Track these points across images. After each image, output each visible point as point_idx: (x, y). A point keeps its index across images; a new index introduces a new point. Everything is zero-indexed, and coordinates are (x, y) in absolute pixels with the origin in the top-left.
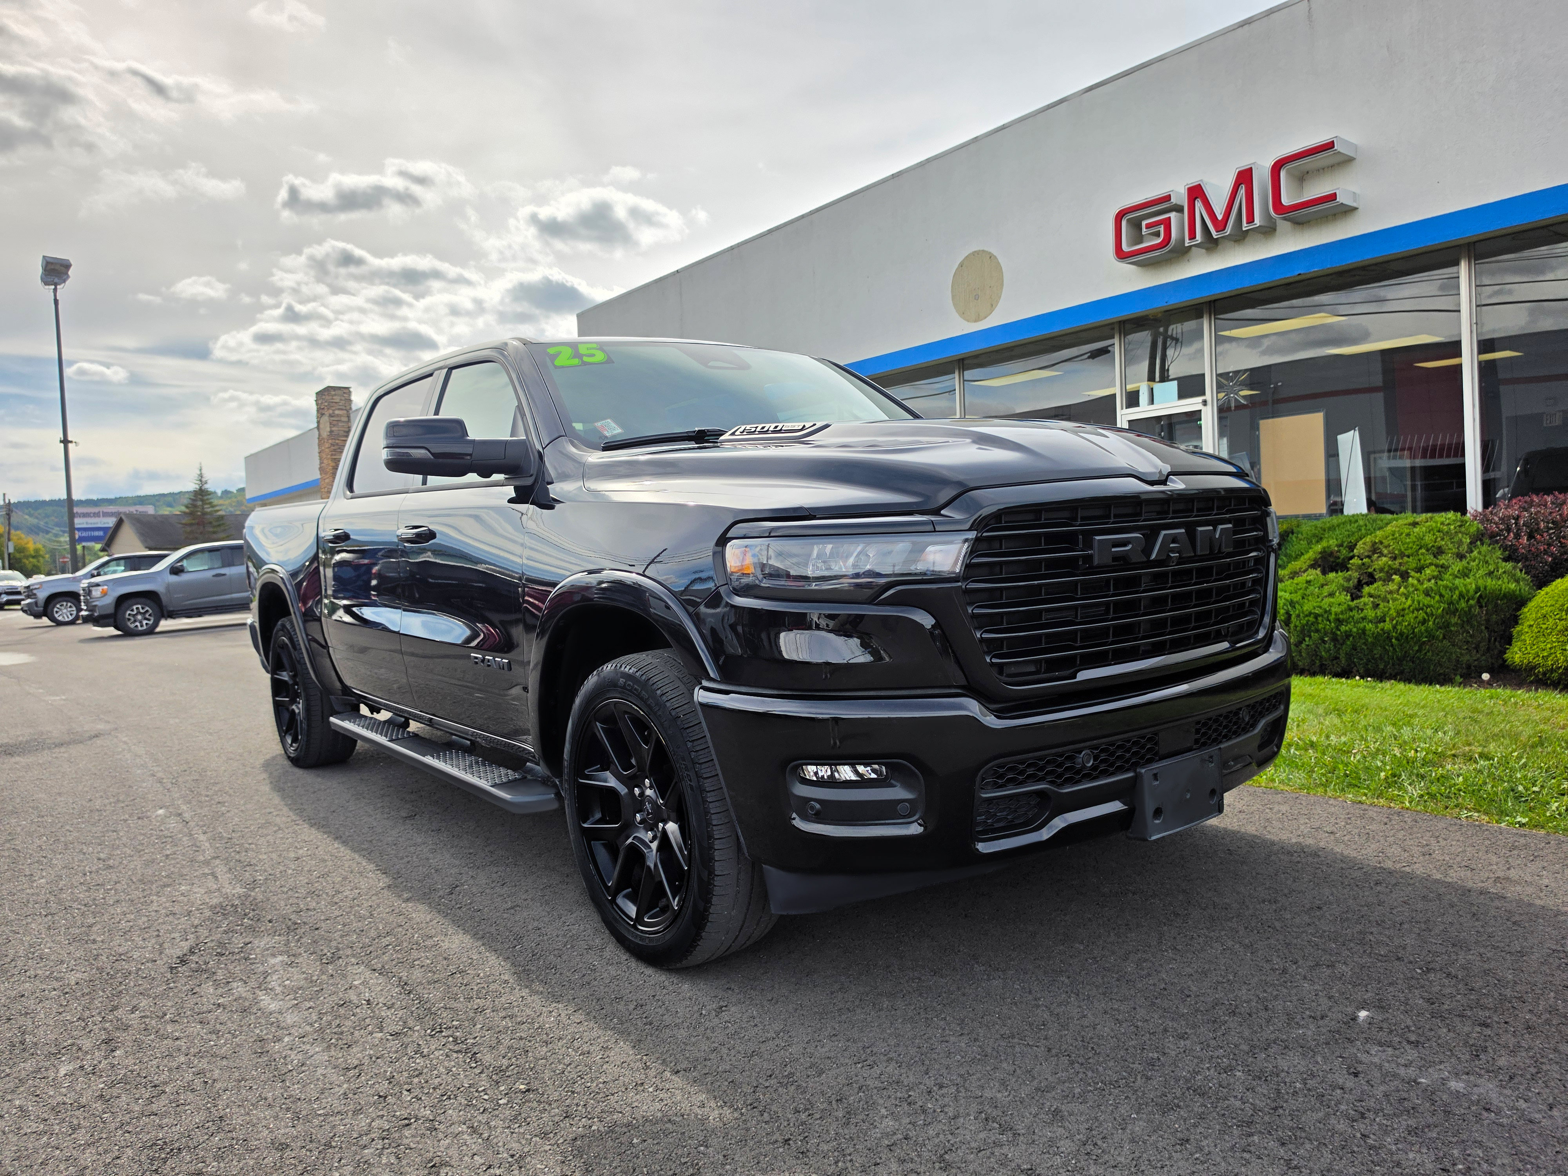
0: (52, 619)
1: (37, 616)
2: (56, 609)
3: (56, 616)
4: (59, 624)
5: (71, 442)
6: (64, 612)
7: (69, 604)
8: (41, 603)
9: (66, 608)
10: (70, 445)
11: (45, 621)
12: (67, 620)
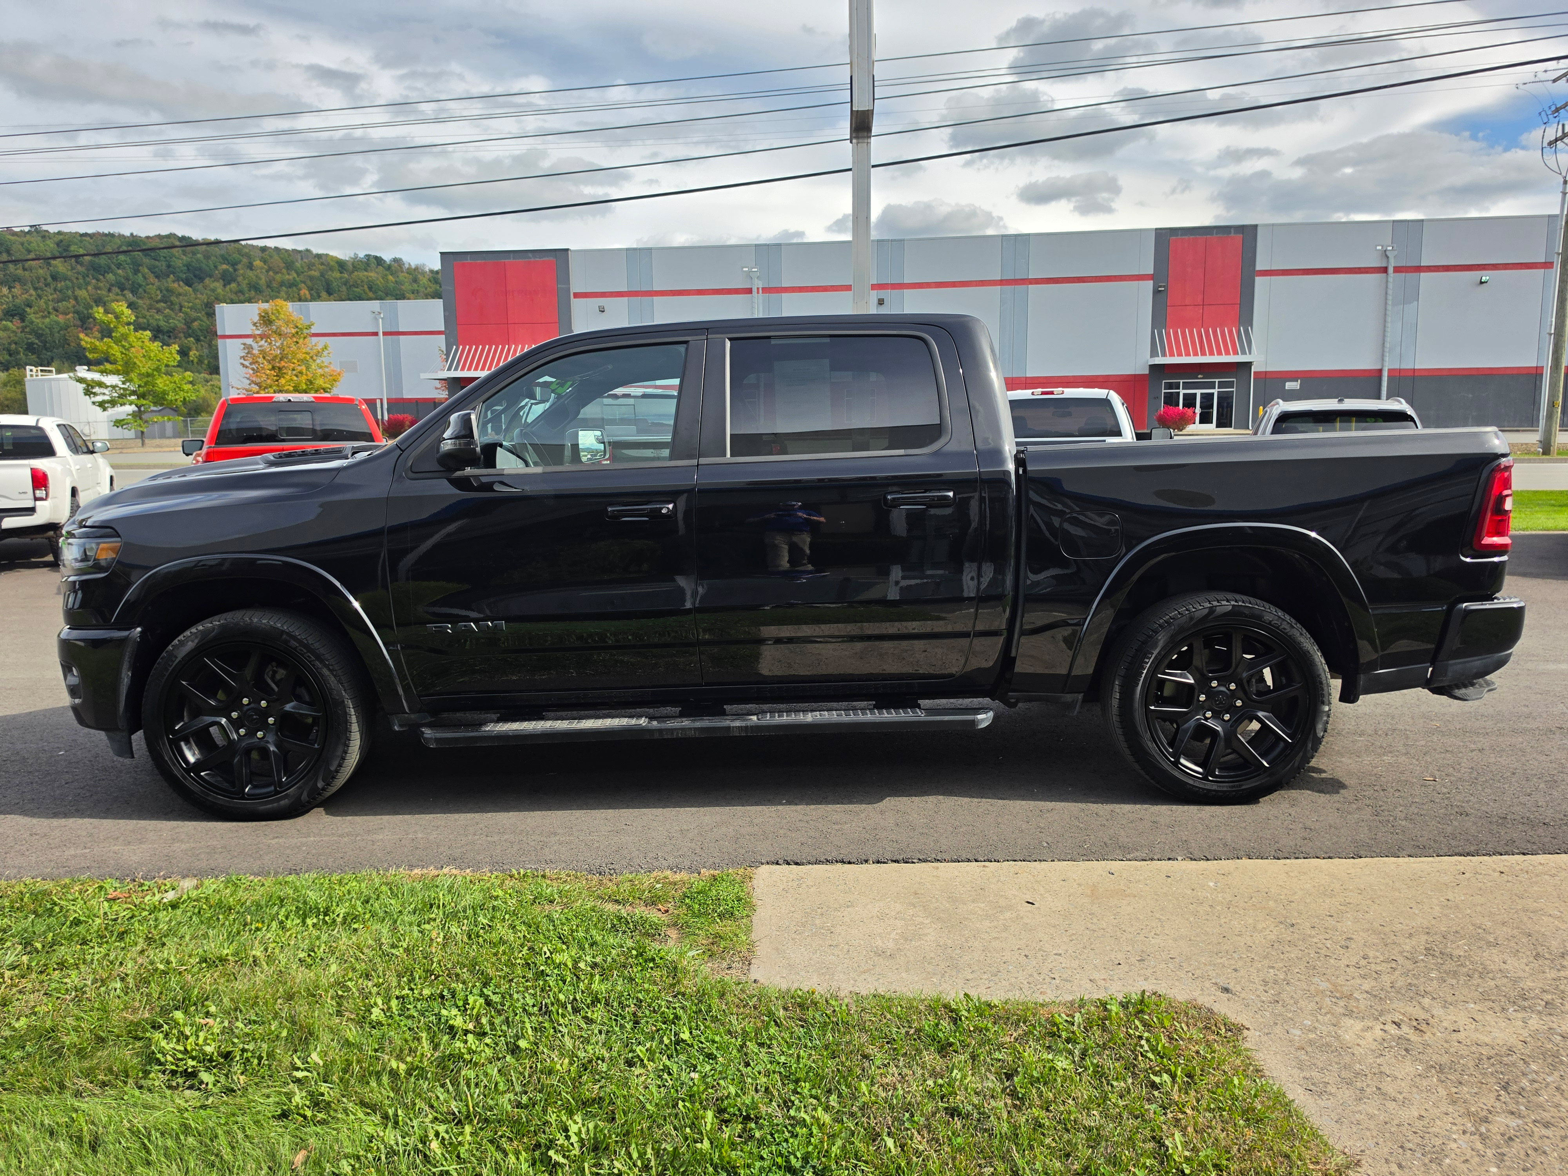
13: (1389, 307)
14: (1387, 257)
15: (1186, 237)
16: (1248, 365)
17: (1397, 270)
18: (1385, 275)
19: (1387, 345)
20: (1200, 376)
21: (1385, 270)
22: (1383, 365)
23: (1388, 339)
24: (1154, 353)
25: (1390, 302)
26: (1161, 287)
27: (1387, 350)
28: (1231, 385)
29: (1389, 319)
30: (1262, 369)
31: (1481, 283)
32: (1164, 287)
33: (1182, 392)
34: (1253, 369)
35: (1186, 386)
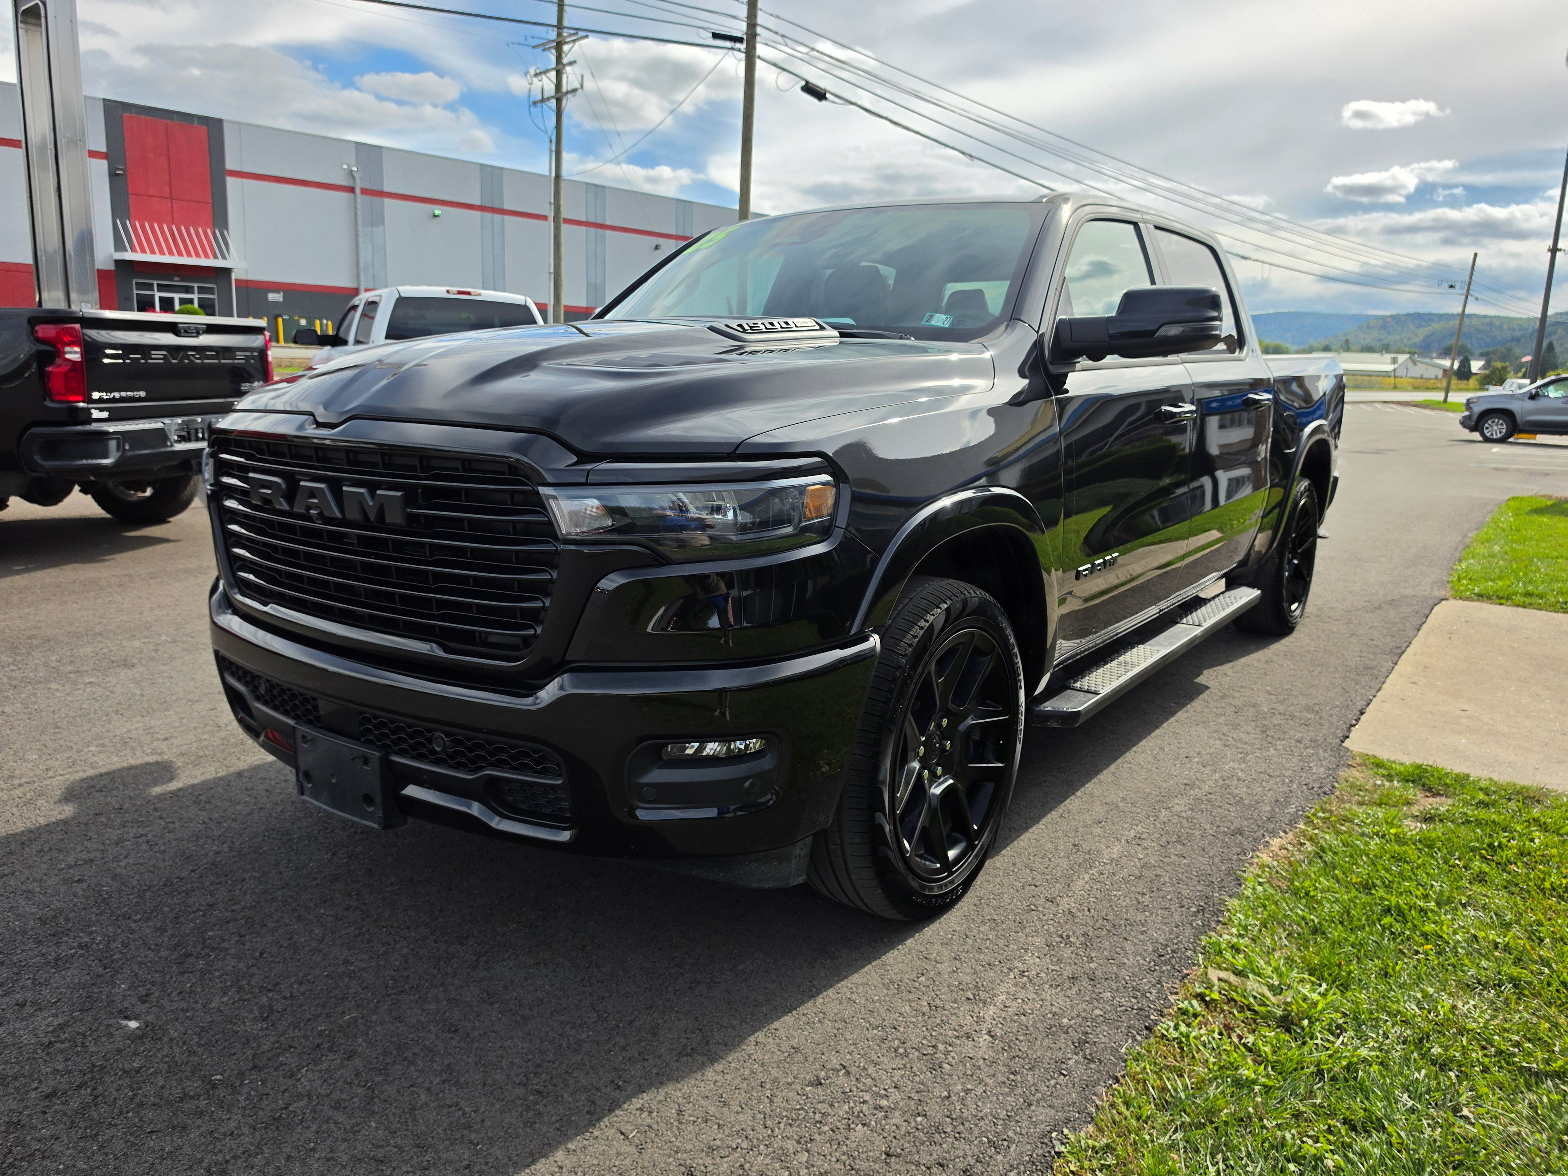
0: (1483, 434)
1: (1473, 429)
2: (1486, 425)
3: (1486, 431)
4: (1487, 440)
5: (1560, 250)
6: (1496, 428)
7: (1501, 422)
8: (1475, 417)
9: (1497, 425)
10: (1558, 254)
11: (1476, 436)
12: (1495, 437)
13: (360, 228)
14: (353, 177)
15: (143, 117)
16: (227, 271)
17: (364, 191)
18: (351, 195)
19: (362, 265)
20: (176, 279)
21: (352, 190)
22: (359, 284)
23: (362, 260)
24: (119, 245)
25: (360, 223)
26: (119, 169)
27: (361, 270)
28: (210, 291)
29: (361, 240)
30: (243, 277)
31: (435, 216)
32: (122, 170)
33: (158, 295)
34: (234, 276)
35: (161, 288)
